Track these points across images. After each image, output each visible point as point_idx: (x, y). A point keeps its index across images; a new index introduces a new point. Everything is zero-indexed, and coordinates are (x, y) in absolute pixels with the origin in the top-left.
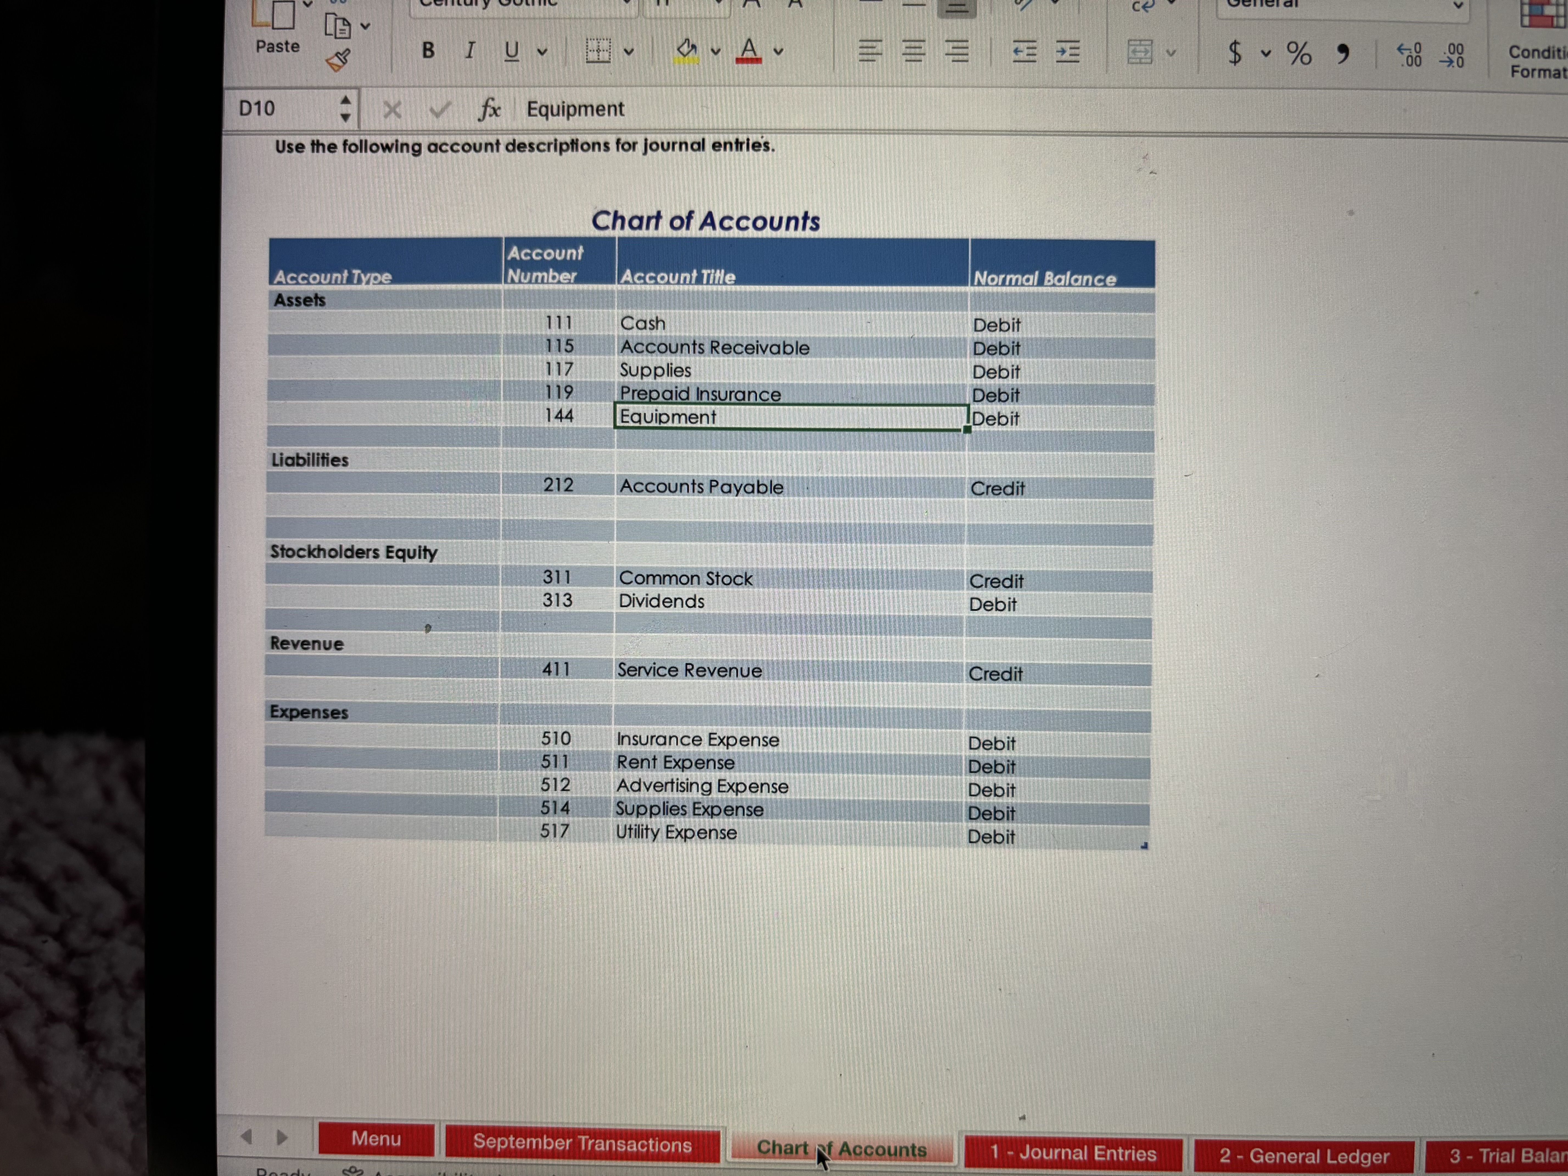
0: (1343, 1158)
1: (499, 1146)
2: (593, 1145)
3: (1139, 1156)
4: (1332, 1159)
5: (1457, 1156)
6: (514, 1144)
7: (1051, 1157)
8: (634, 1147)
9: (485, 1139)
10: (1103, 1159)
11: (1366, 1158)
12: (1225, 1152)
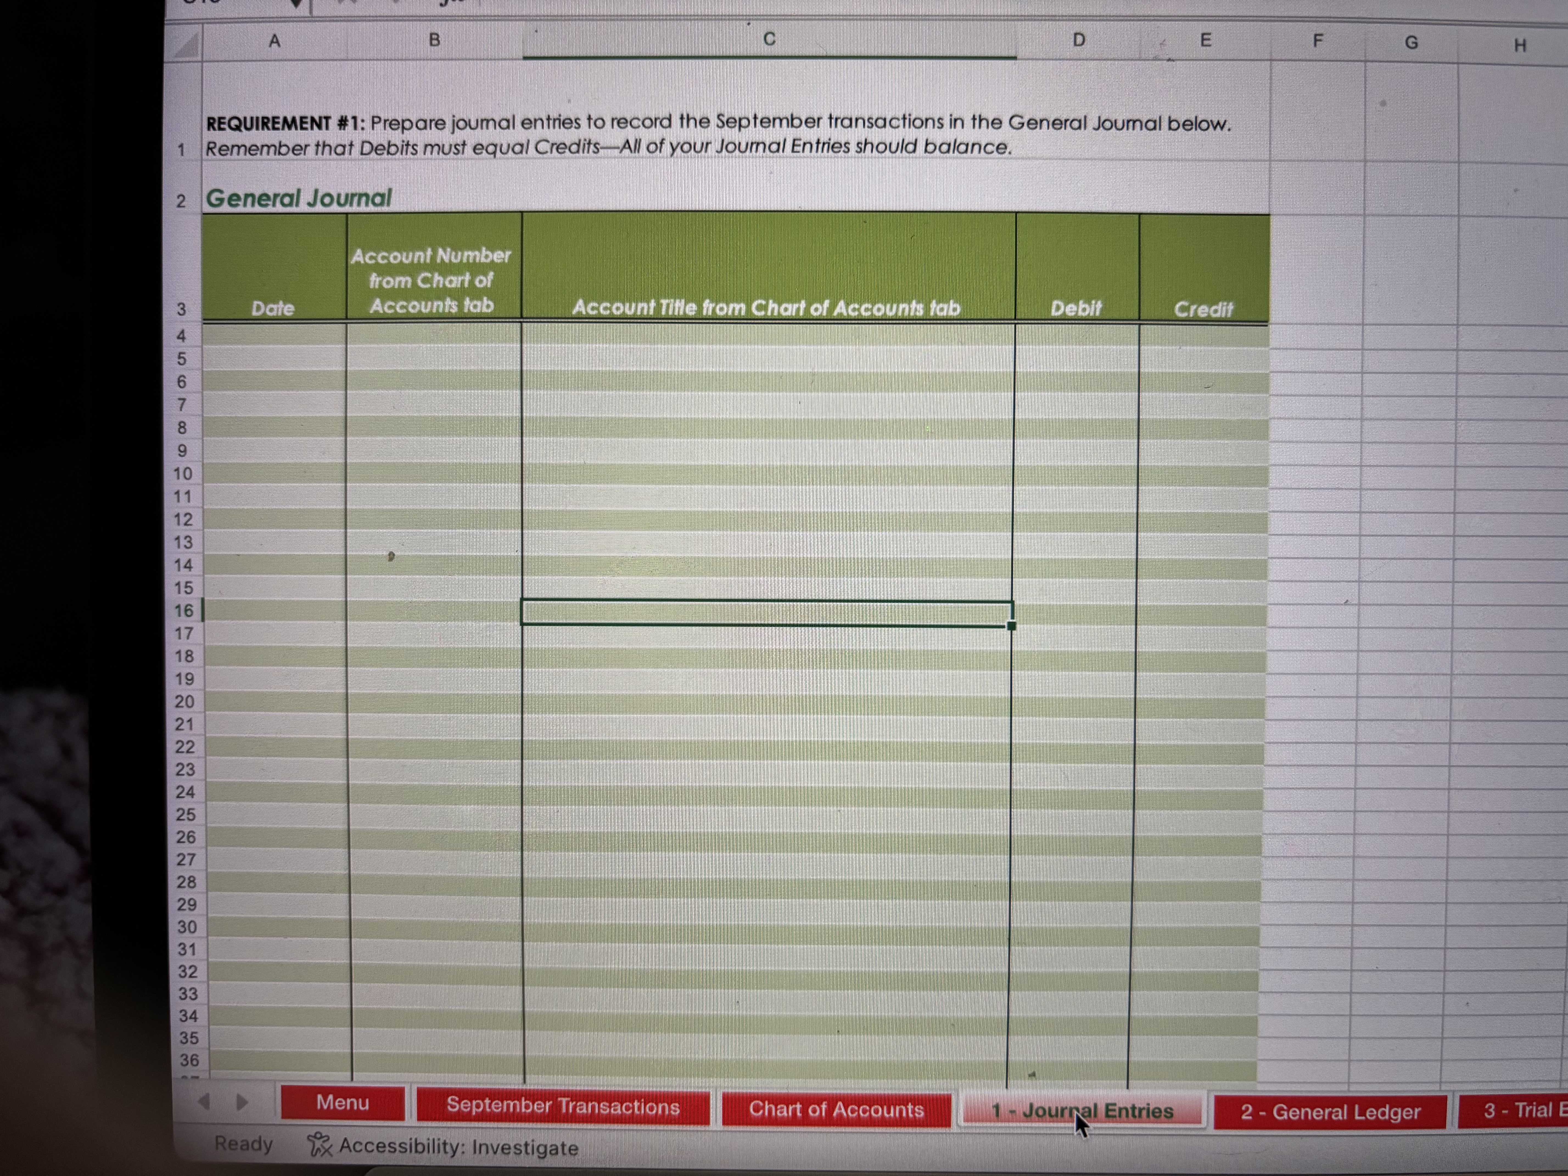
0: (1371, 1114)
1: (474, 1109)
2: (575, 1107)
4: (1359, 1115)
5: (1491, 1110)
6: (490, 1107)
8: (618, 1109)
9: (459, 1102)
11: (1396, 1114)
12: (1247, 1109)
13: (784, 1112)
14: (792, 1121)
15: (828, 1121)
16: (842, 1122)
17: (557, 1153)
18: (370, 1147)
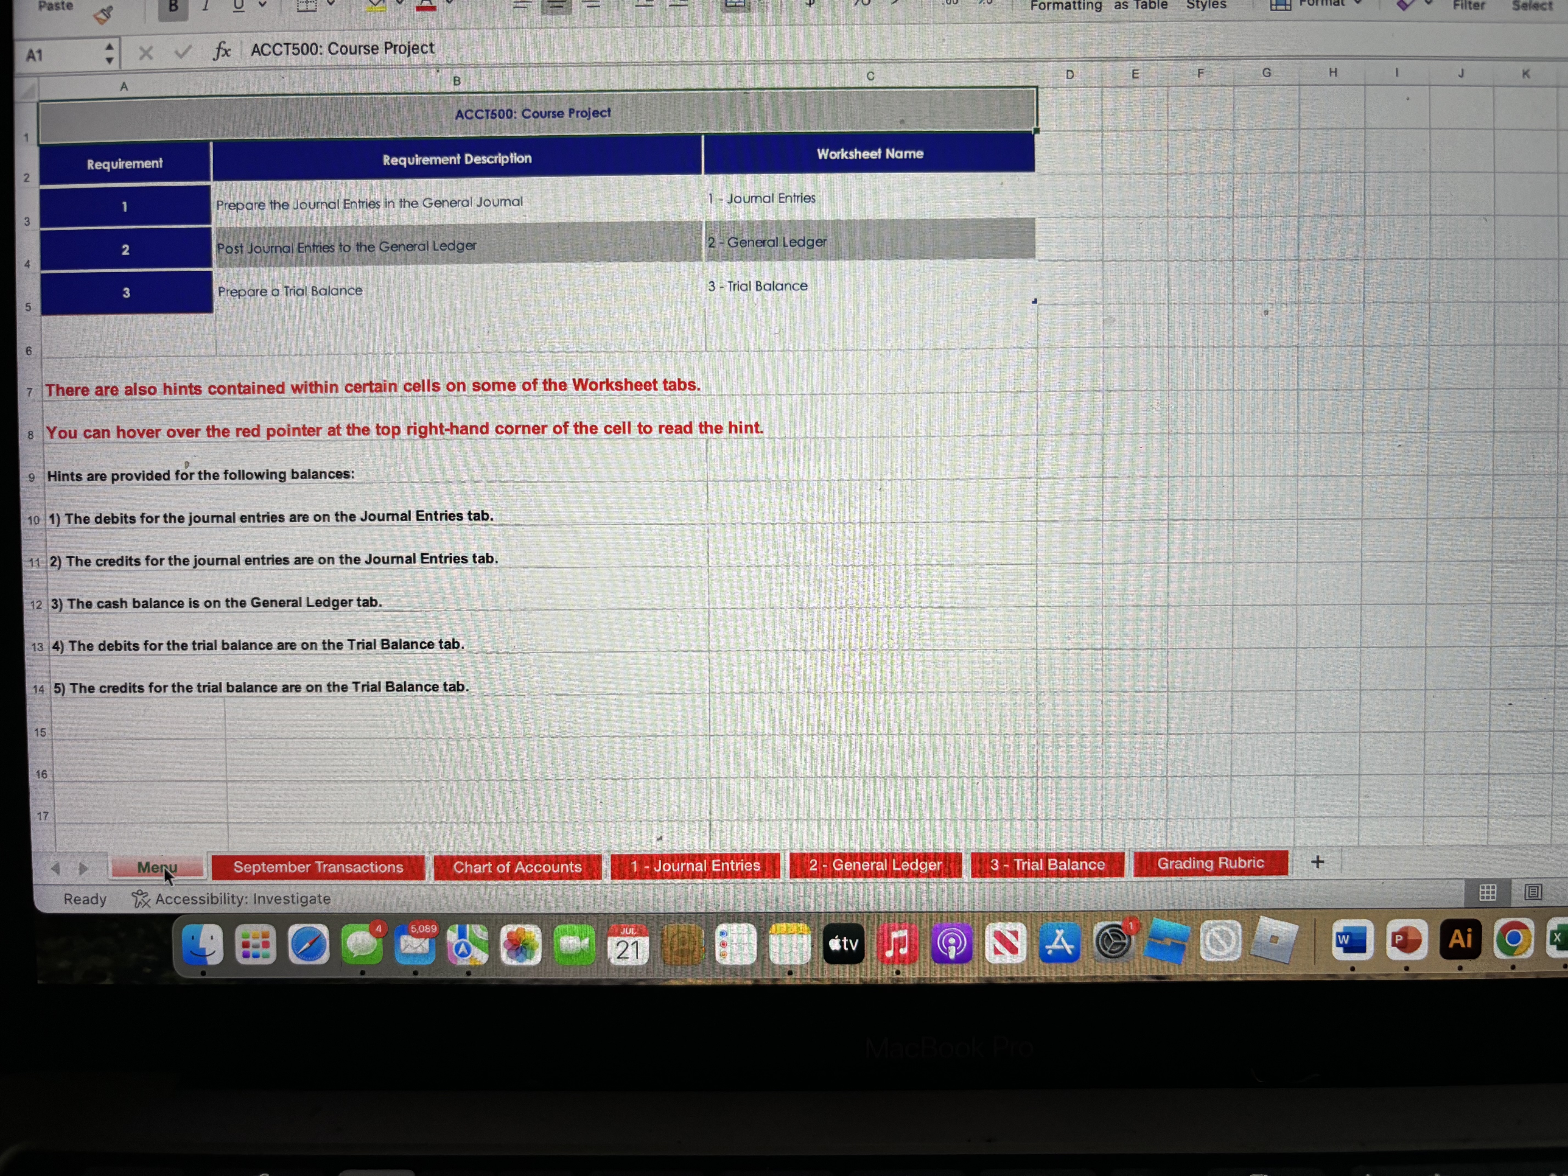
0: (906, 866)
1: (254, 871)
2: (327, 868)
3: (747, 866)
4: (896, 867)
5: (996, 864)
6: (266, 869)
7: (678, 869)
8: (359, 869)
9: (243, 866)
10: (719, 870)
11: (924, 866)
12: (814, 863)
13: (479, 869)
14: (484, 877)
15: (511, 876)
16: (521, 876)
17: (315, 903)
18: (178, 900)
